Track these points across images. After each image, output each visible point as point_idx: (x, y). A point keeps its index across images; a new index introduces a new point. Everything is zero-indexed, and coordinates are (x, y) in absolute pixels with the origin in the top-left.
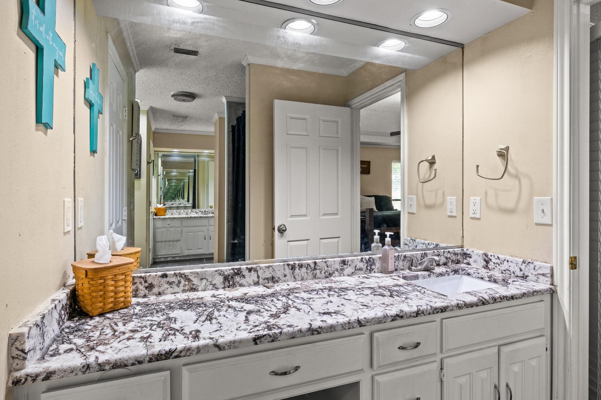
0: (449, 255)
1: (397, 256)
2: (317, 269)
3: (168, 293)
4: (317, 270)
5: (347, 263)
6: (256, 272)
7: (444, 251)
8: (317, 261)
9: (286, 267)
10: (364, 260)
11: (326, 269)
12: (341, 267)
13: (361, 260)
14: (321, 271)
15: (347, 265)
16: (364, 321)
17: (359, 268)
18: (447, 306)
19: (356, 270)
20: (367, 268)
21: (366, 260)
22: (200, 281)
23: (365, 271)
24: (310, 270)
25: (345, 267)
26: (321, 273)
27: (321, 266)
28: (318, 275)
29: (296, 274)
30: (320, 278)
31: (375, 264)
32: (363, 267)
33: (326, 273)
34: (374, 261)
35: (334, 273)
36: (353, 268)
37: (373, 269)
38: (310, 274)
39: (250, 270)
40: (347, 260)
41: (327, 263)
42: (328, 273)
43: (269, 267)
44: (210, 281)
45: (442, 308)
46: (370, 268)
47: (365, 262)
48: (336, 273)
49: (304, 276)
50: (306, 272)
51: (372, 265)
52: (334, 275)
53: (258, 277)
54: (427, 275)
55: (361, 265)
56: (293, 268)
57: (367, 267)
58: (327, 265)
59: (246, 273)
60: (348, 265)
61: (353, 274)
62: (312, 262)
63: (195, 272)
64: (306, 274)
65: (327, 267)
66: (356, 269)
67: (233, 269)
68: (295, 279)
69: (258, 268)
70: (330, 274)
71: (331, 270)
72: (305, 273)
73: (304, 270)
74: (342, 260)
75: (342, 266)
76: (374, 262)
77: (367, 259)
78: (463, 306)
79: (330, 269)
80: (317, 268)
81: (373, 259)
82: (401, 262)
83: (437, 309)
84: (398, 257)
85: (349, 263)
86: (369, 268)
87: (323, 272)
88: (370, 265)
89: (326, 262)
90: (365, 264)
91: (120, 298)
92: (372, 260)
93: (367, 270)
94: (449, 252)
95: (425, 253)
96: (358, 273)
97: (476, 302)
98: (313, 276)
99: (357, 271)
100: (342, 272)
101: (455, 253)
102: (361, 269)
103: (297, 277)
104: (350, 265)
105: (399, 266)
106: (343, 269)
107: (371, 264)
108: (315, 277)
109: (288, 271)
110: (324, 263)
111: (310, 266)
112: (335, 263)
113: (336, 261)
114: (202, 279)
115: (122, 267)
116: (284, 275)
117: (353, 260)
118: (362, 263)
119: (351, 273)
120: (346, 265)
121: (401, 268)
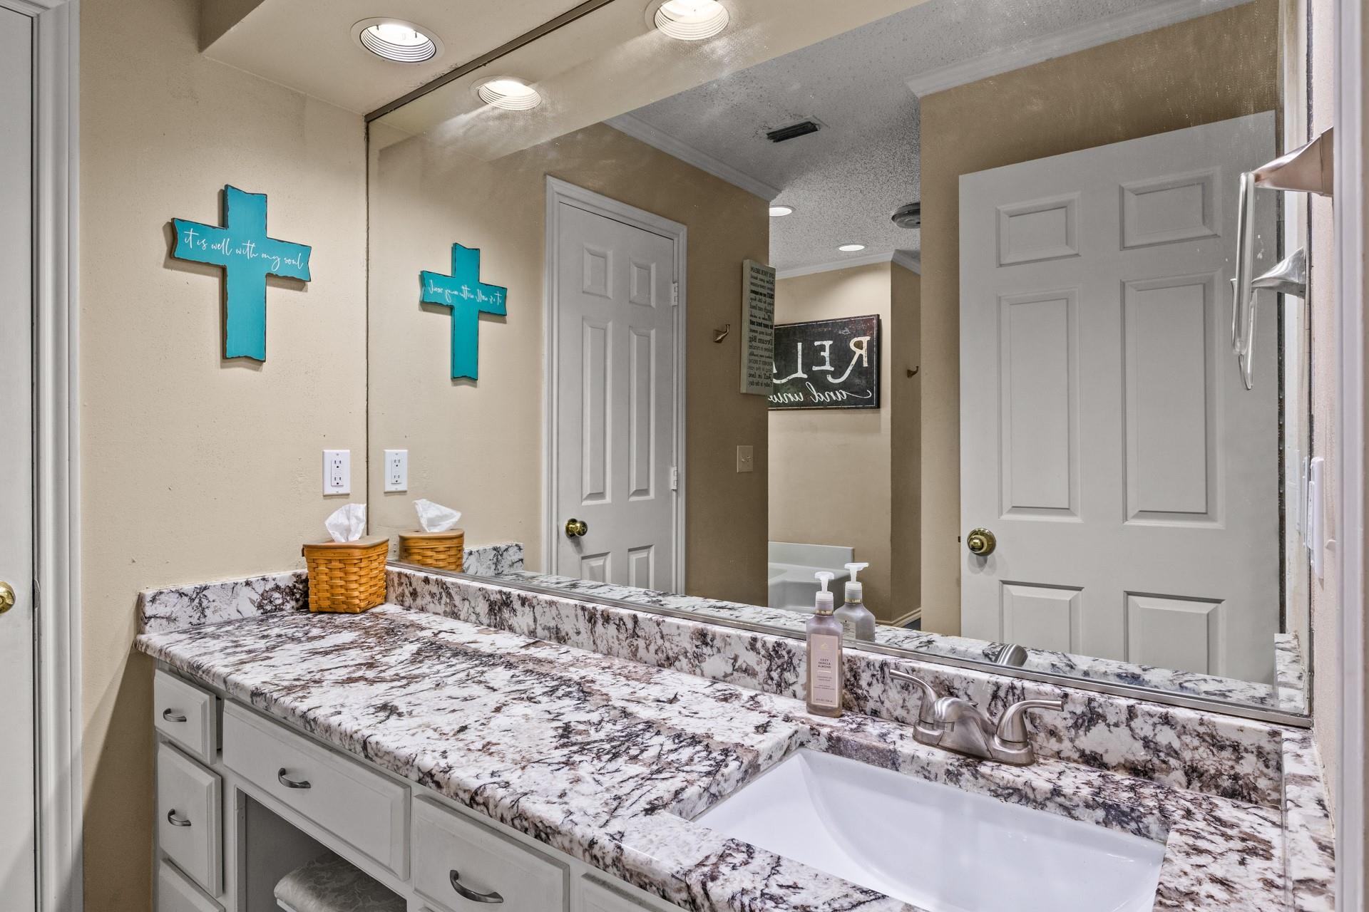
0: (1166, 736)
1: (877, 665)
2: (638, 637)
3: (430, 610)
4: (638, 639)
5: (712, 640)
6: (532, 609)
7: (1131, 709)
8: (640, 615)
9: (580, 612)
10: (759, 645)
11: (660, 642)
12: (695, 649)
13: (751, 644)
14: (649, 645)
15: (712, 647)
16: (372, 749)
17: (744, 668)
18: (557, 827)
19: (737, 670)
20: (769, 675)
21: (767, 650)
22: (461, 602)
23: (761, 681)
24: (625, 635)
25: (707, 650)
26: (647, 648)
27: (647, 630)
28: (642, 652)
29: (597, 635)
30: (646, 663)
31: (794, 668)
32: (757, 668)
33: (660, 655)
34: (790, 658)
35: (677, 658)
36: (727, 662)
37: (788, 685)
38: (625, 644)
39: (524, 601)
40: (710, 633)
41: (660, 627)
42: (665, 655)
43: (551, 603)
44: (473, 606)
45: (540, 825)
46: (780, 677)
47: (763, 652)
48: (684, 662)
49: (613, 645)
50: (617, 636)
51: (785, 670)
52: (677, 663)
53: (535, 620)
54: (943, 771)
55: (749, 658)
56: (592, 619)
57: (769, 670)
58: (661, 632)
59: (517, 604)
60: (715, 650)
61: (729, 679)
62: (629, 615)
63: (456, 584)
64: (615, 640)
65: (662, 637)
66: (736, 667)
67: (500, 592)
68: (594, 647)
69: (535, 602)
70: (668, 658)
71: (672, 649)
72: (615, 637)
73: (612, 629)
74: (698, 629)
75: (697, 647)
76: (791, 663)
77: (770, 646)
78: (609, 861)
79: (667, 644)
80: (640, 634)
81: (789, 652)
82: (894, 691)
83: (526, 819)
84: (882, 668)
85: (717, 643)
86: (775, 675)
87: (652, 648)
88: (779, 667)
89: (658, 624)
90: (764, 659)
91: (338, 595)
92: (784, 653)
93: (770, 682)
94: (1166, 720)
95: (1013, 688)
96: (742, 681)
97: (659, 879)
98: (631, 650)
99: (740, 674)
100: (697, 662)
101: (1213, 737)
102: (749, 672)
103: (598, 642)
104: (719, 651)
105: (887, 704)
106: (701, 656)
107: (783, 664)
108: (634, 655)
109: (583, 625)
110: (655, 624)
111: (624, 624)
112: (680, 631)
113: (684, 627)
114: (464, 600)
115: (339, 551)
116: (576, 631)
117: (728, 639)
118: (752, 654)
119: (723, 674)
120: (709, 648)
121: (896, 714)
